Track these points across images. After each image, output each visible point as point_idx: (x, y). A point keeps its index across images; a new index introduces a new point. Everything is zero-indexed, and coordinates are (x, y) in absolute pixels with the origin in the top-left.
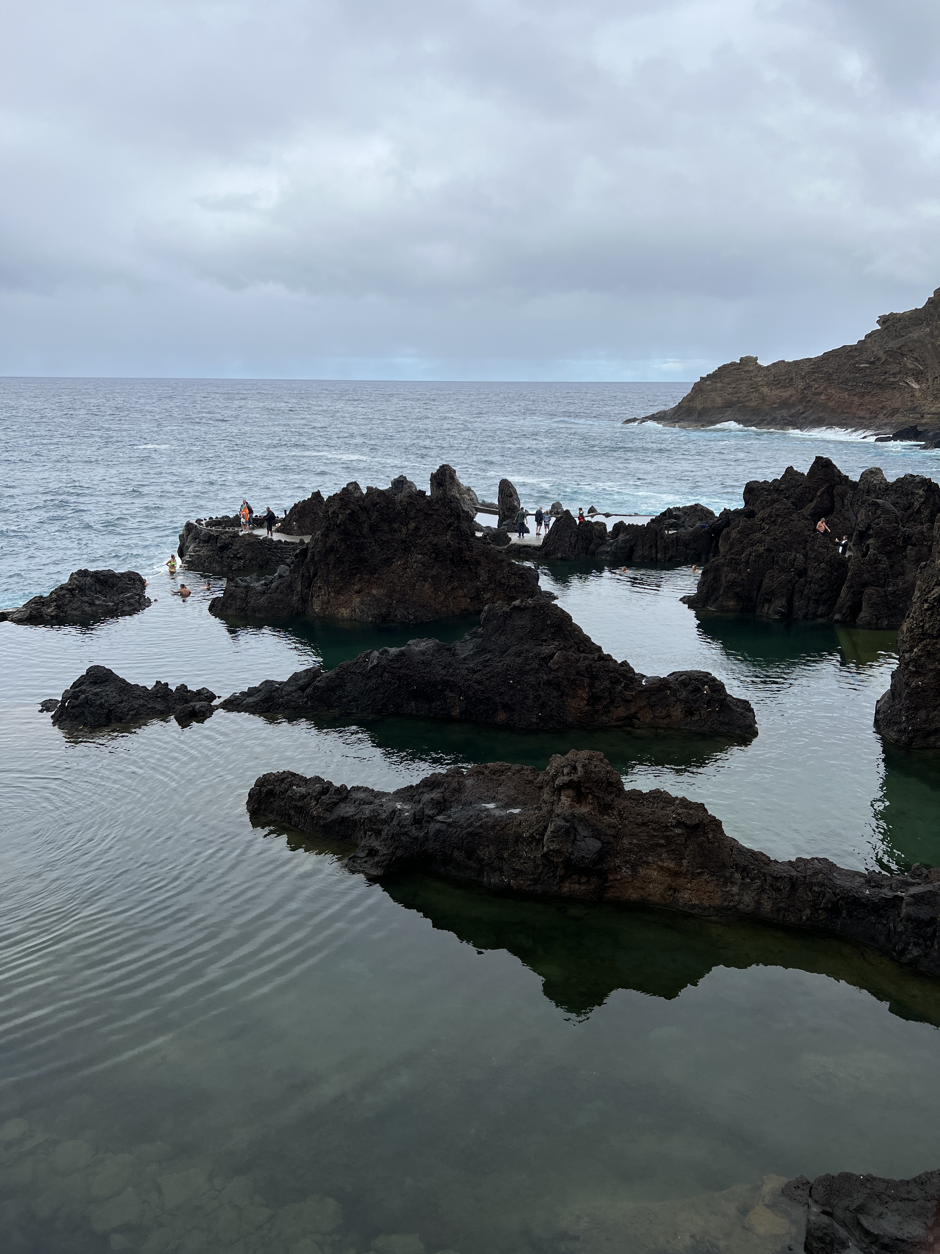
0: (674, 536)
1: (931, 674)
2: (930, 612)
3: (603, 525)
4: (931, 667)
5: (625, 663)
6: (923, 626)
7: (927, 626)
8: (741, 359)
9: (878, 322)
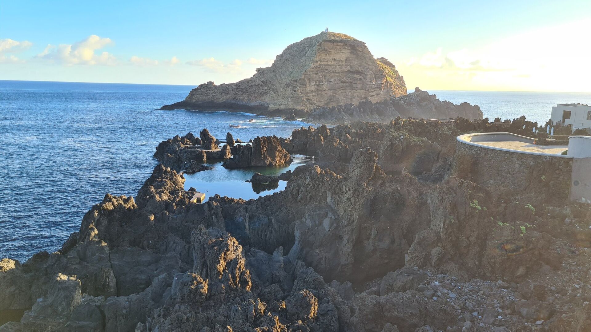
9: (256, 70)
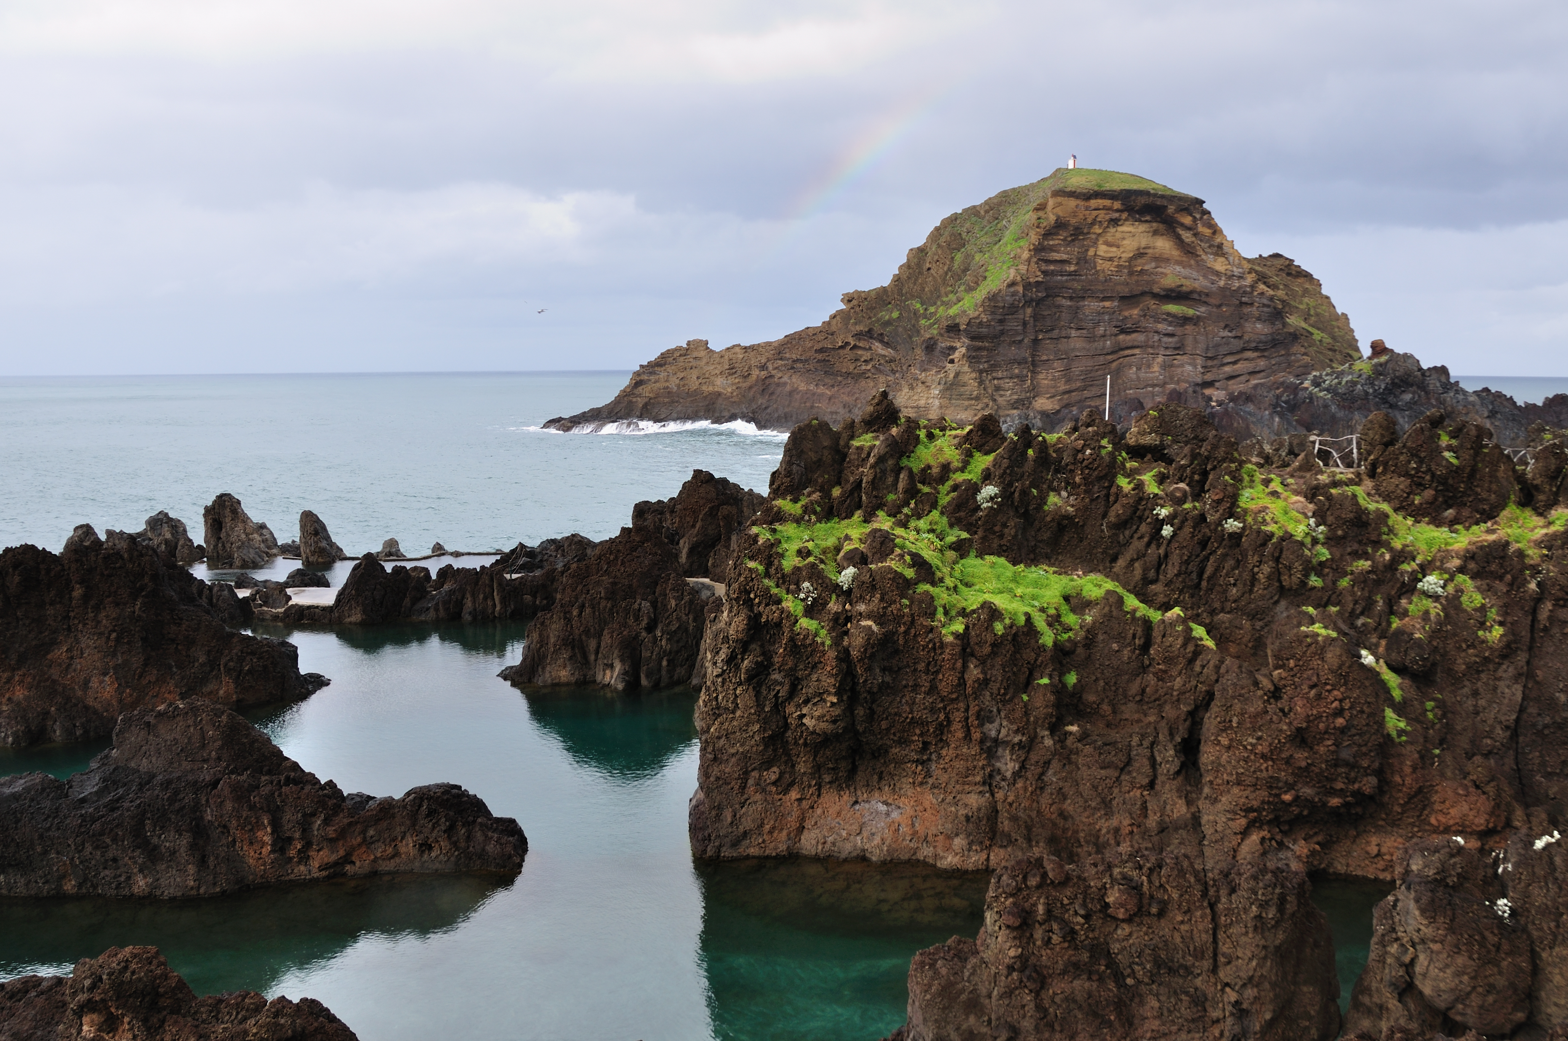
0: (517, 582)
1: (733, 760)
2: (720, 680)
3: (426, 570)
4: (733, 751)
5: (331, 784)
6: (717, 698)
7: (720, 697)
8: (689, 343)
9: (842, 300)
